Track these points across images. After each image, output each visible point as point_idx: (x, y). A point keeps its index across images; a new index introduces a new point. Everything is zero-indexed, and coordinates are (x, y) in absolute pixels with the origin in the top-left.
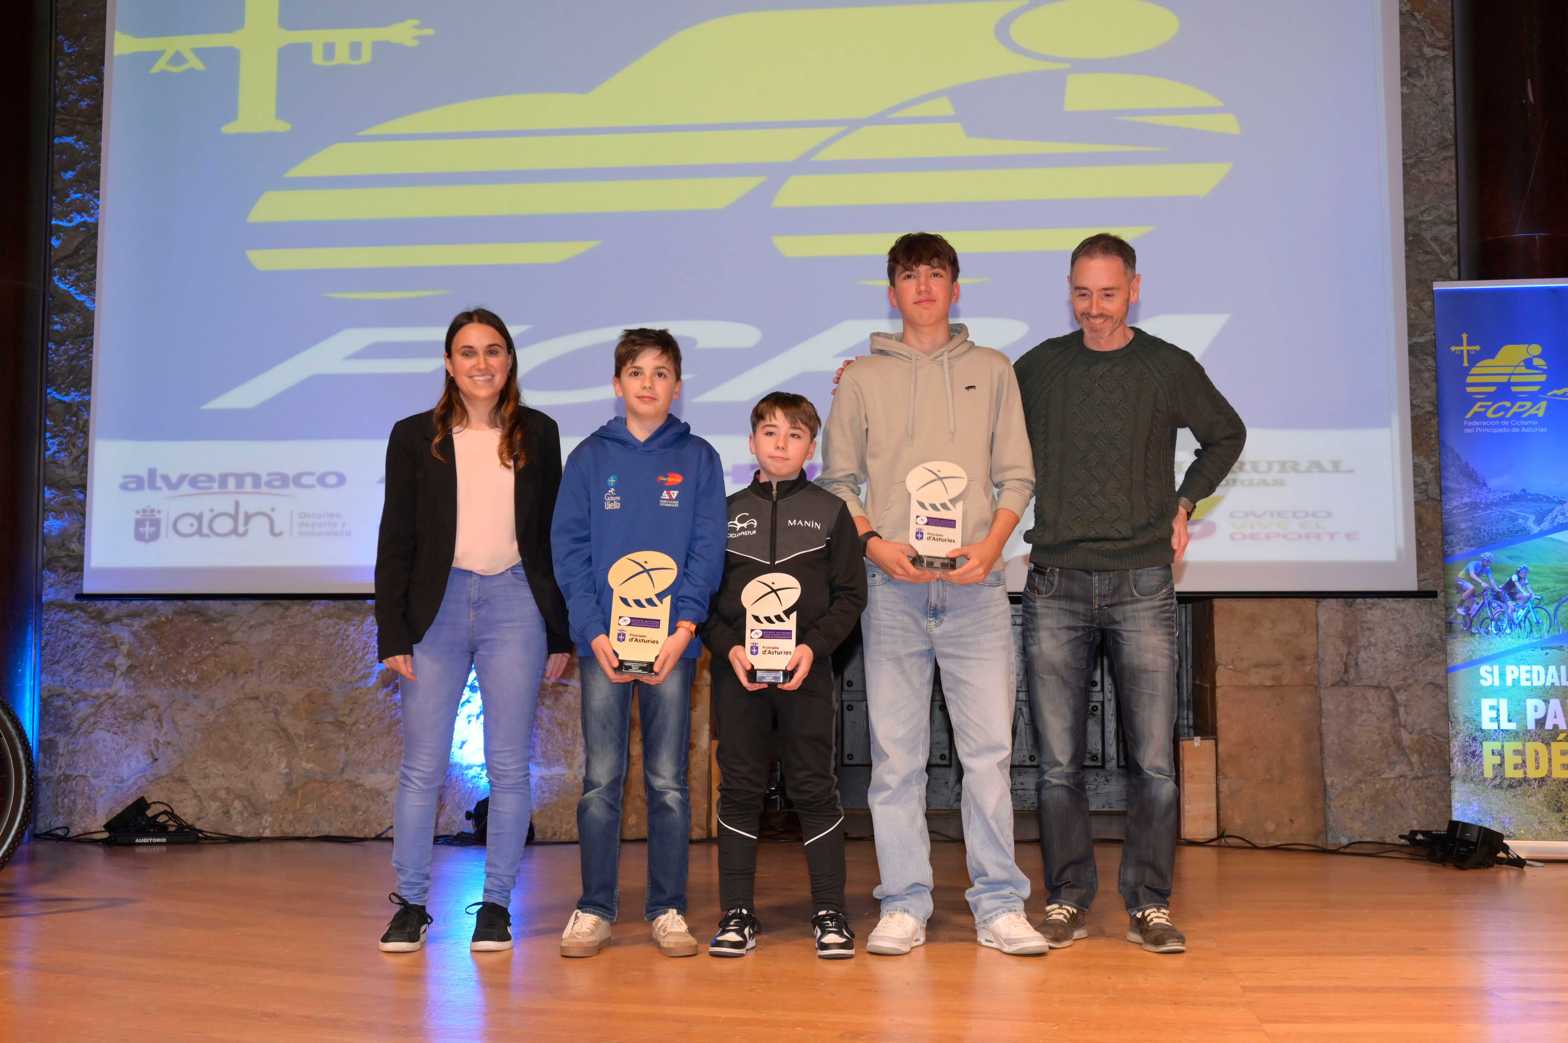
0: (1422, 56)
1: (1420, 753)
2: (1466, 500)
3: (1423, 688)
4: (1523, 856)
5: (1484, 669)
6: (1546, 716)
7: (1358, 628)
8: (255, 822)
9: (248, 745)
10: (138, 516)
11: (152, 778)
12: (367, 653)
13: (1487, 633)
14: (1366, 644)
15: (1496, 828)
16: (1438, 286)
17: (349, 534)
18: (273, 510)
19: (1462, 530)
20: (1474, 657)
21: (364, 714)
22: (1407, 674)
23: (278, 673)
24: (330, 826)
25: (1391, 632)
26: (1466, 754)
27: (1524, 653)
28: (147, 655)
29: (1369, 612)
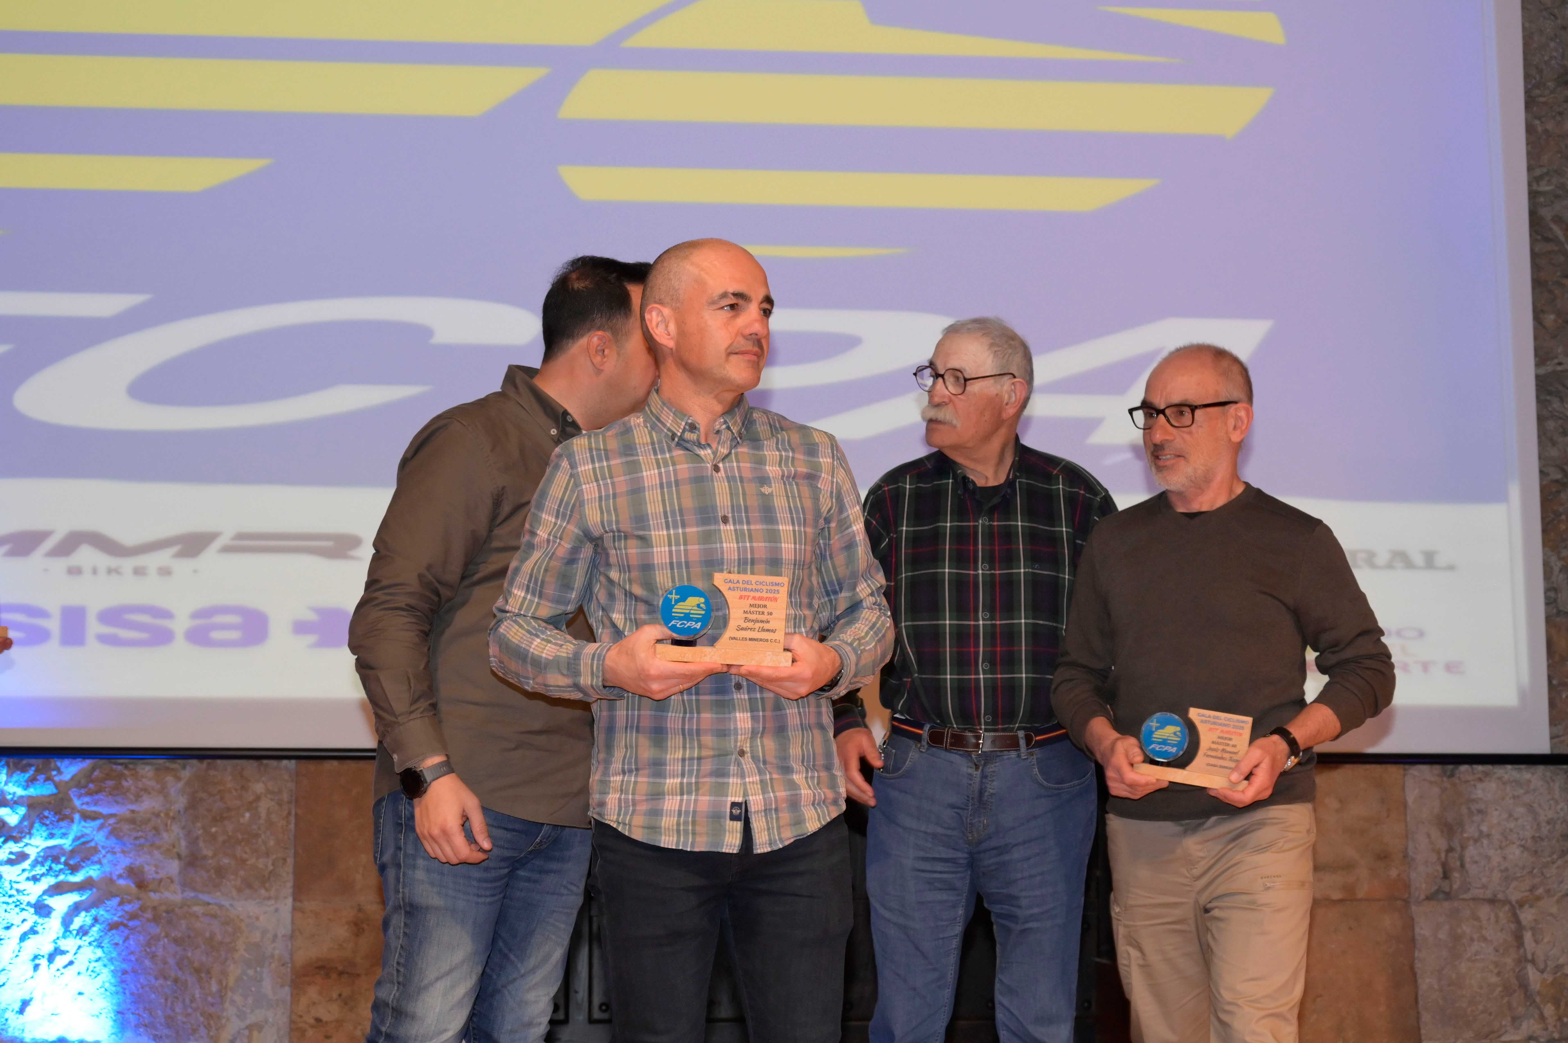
1: (1556, 1002)
3: (1558, 902)
7: (1464, 810)
14: (1476, 835)
22: (1537, 880)
25: (1510, 815)
29: (1480, 786)
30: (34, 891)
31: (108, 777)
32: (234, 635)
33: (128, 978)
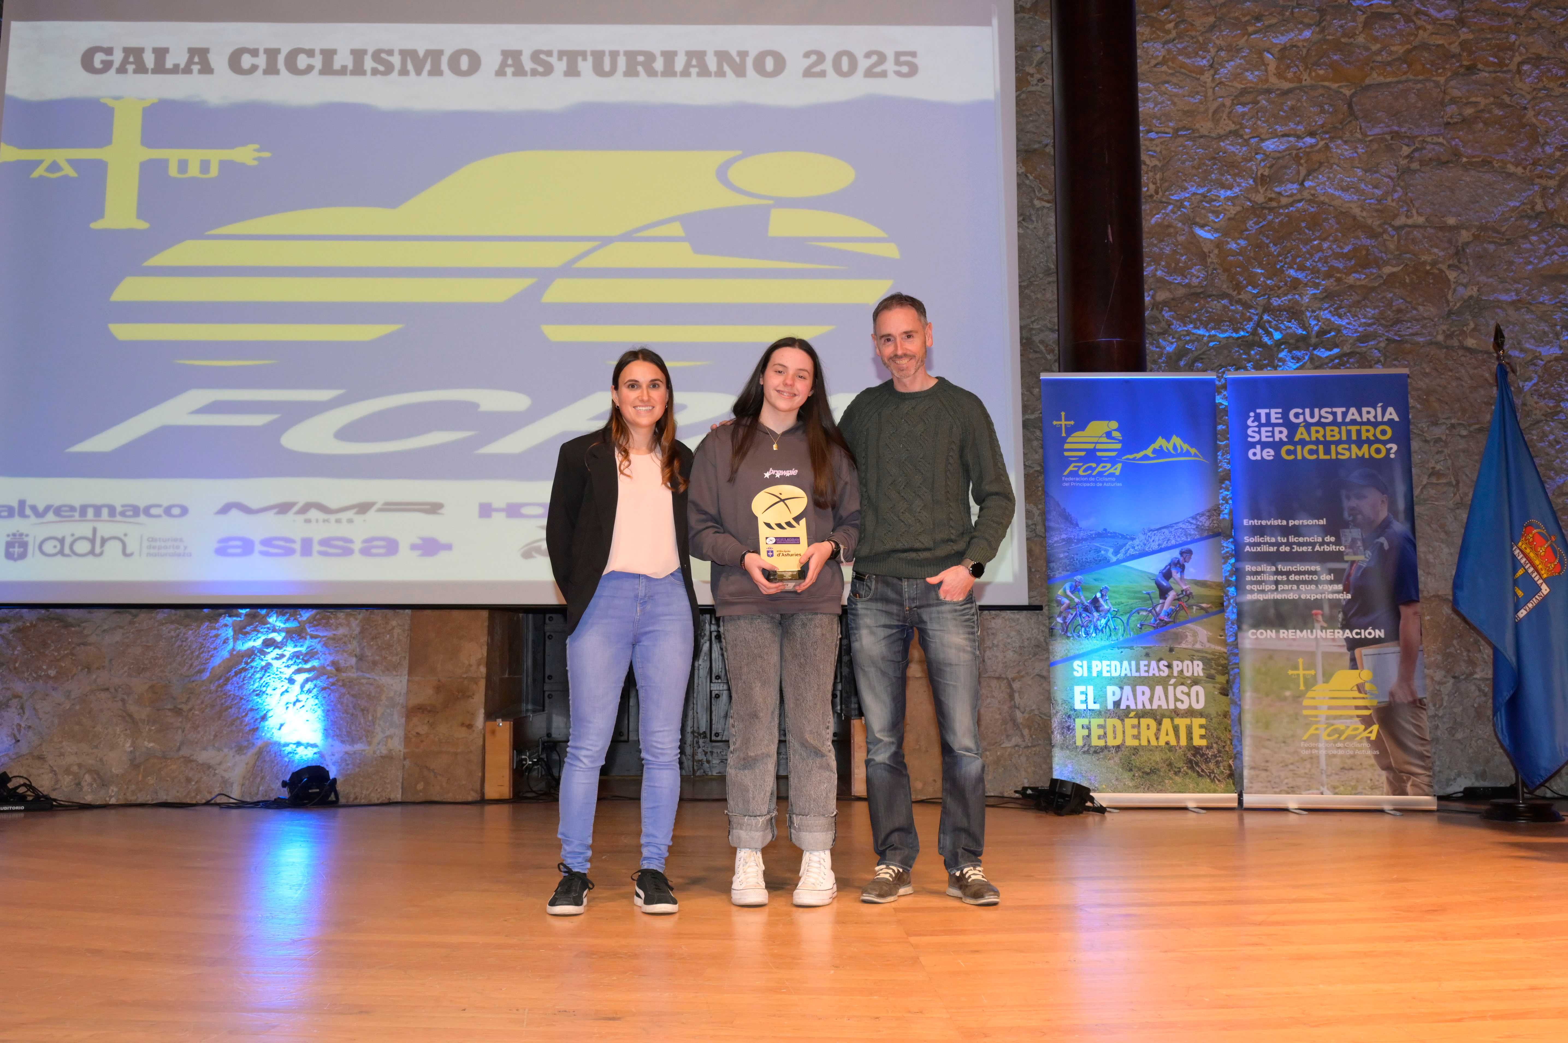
0: (1033, 206)
1: (1030, 728)
2: (1064, 536)
3: (1032, 679)
4: (1104, 805)
5: (1076, 664)
6: (1121, 699)
8: (103, 792)
9: (99, 728)
10: (9, 539)
11: (14, 756)
12: (203, 652)
13: (1079, 636)
14: (991, 645)
15: (1085, 784)
16: (1044, 376)
17: (190, 555)
18: (125, 535)
19: (1061, 559)
20: (1070, 655)
21: (199, 702)
22: (1020, 668)
23: (126, 668)
24: (167, 795)
26: (1063, 728)
27: (1105, 651)
28: (13, 654)
29: (993, 621)
30: (288, 672)
31: (323, 618)
32: (382, 551)
33: (330, 713)
